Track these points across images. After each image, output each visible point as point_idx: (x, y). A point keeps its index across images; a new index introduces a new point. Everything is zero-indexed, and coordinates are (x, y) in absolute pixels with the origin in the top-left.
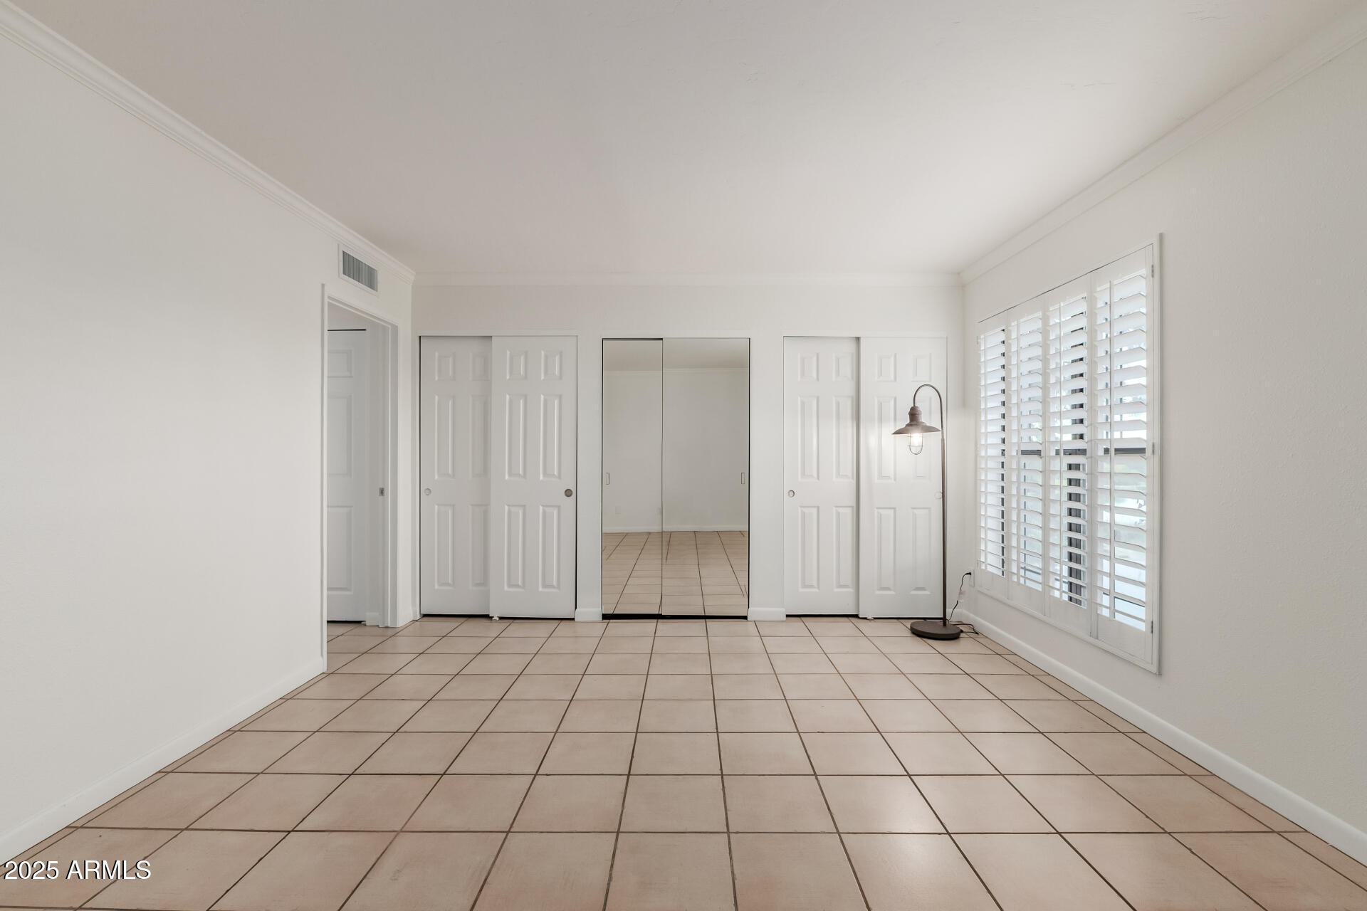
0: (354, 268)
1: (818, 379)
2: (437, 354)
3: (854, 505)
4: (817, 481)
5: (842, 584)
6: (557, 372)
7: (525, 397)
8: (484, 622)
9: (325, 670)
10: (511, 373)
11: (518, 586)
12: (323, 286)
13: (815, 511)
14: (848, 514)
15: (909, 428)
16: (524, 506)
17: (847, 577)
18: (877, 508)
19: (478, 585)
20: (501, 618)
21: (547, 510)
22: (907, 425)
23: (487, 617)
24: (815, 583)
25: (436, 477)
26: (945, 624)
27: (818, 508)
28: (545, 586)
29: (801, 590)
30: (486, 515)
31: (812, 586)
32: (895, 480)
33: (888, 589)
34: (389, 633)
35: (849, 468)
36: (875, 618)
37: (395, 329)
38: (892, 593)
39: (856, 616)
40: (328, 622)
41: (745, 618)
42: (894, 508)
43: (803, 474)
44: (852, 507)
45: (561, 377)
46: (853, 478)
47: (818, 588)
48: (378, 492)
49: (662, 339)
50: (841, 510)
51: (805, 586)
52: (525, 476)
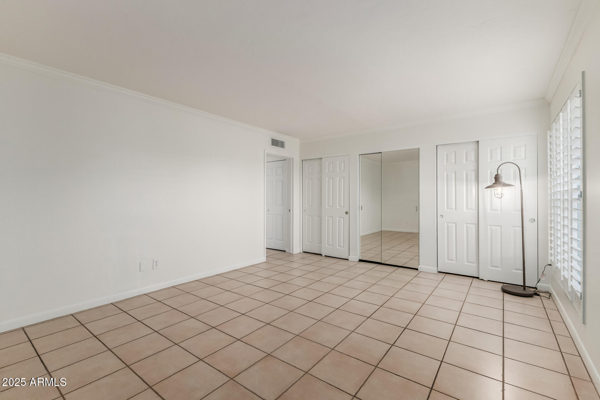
0: (275, 143)
1: (455, 163)
2: (307, 165)
3: (477, 223)
4: (455, 211)
5: (469, 261)
6: (343, 169)
7: (333, 178)
8: (319, 256)
9: (265, 261)
10: (328, 171)
11: (330, 245)
12: (264, 150)
13: (454, 225)
14: (473, 228)
15: (494, 185)
16: (332, 217)
17: (473, 258)
18: (490, 225)
19: (318, 243)
20: (325, 256)
21: (340, 219)
22: (493, 184)
23: (321, 255)
24: (454, 259)
25: (307, 206)
26: (524, 289)
27: (456, 223)
28: (339, 246)
29: (446, 261)
30: (321, 219)
31: (452, 260)
32: (501, 211)
33: (497, 267)
34: (291, 255)
35: (473, 205)
36: (489, 281)
37: (293, 158)
38: (500, 269)
39: (478, 278)
40: (266, 248)
41: (417, 269)
42: (501, 226)
43: (448, 208)
44: (476, 224)
45: (344, 171)
46: (476, 210)
47: (456, 261)
48: (289, 210)
49: (381, 153)
50: (469, 225)
51: (448, 259)
52: (332, 207)
